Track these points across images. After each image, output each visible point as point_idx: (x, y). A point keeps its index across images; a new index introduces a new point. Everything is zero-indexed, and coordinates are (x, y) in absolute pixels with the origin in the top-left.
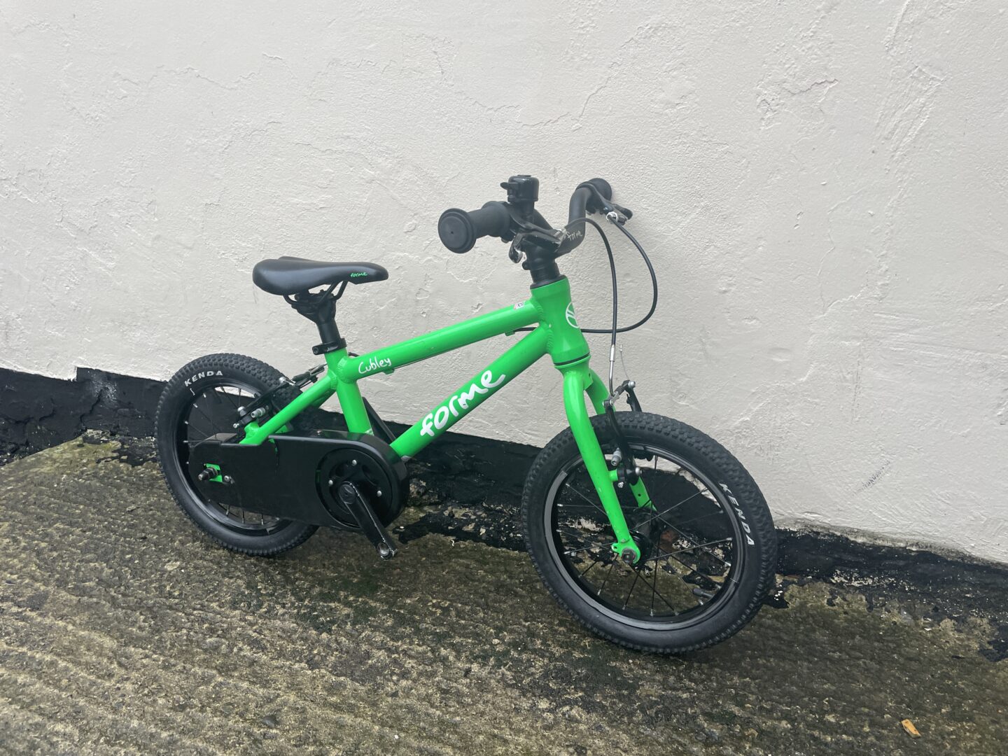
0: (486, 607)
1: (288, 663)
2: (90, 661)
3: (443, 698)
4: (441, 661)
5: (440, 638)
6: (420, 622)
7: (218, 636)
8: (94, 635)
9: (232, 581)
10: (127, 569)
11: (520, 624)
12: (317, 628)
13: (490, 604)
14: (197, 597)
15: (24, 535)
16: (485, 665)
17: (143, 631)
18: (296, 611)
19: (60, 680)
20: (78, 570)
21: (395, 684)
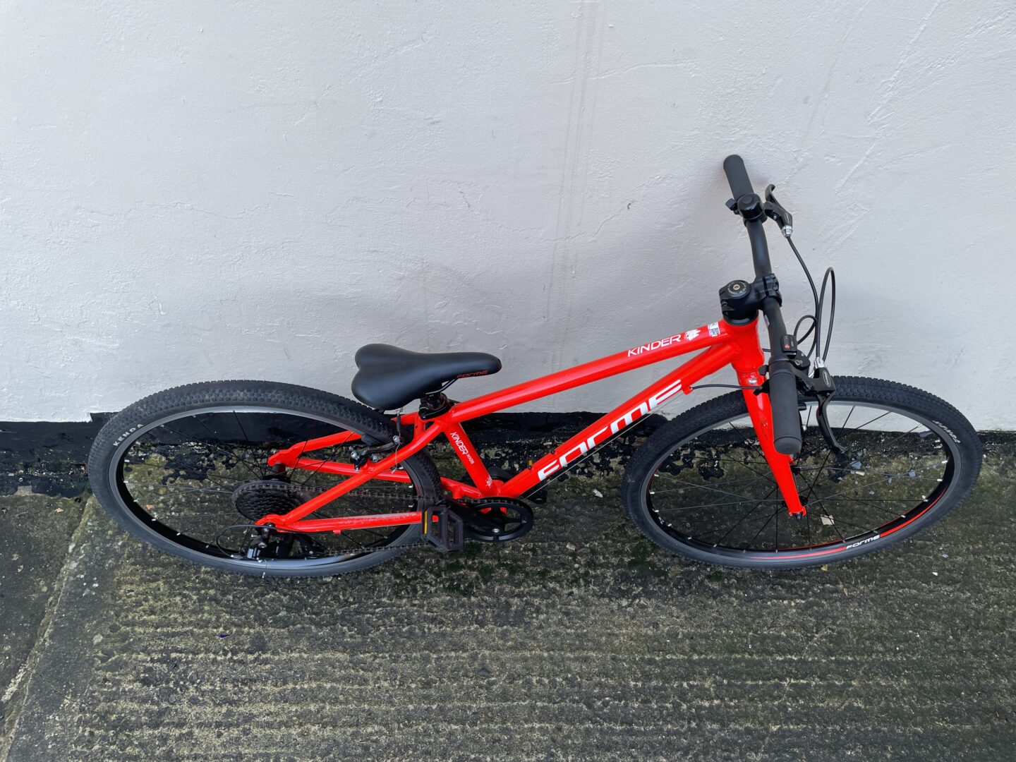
0: (557, 539)
1: (466, 628)
2: (342, 675)
3: (569, 619)
4: (554, 593)
5: (543, 574)
6: (525, 566)
7: (408, 625)
8: (328, 655)
9: (381, 576)
10: (297, 592)
11: (584, 547)
12: (465, 595)
13: (557, 535)
14: (368, 598)
15: (187, 589)
16: (579, 587)
17: (355, 638)
18: (442, 586)
19: (336, 698)
20: (261, 604)
21: (537, 619)
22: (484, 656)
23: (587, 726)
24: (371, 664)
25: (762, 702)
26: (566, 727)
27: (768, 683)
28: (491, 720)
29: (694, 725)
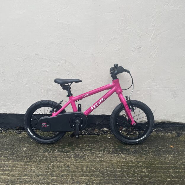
1: (64, 159)
3: (98, 158)
4: (94, 153)
6: (85, 148)
7: (46, 158)
9: (41, 149)
10: (14, 151)
12: (66, 152)
16: (102, 152)
17: (28, 160)
18: (59, 151)
19: (16, 171)
21: (88, 157)
22: (69, 164)
23: (101, 178)
24: (31, 165)
25: (163, 174)
26: (94, 178)
27: (165, 170)
28: (68, 177)
29: (139, 178)
